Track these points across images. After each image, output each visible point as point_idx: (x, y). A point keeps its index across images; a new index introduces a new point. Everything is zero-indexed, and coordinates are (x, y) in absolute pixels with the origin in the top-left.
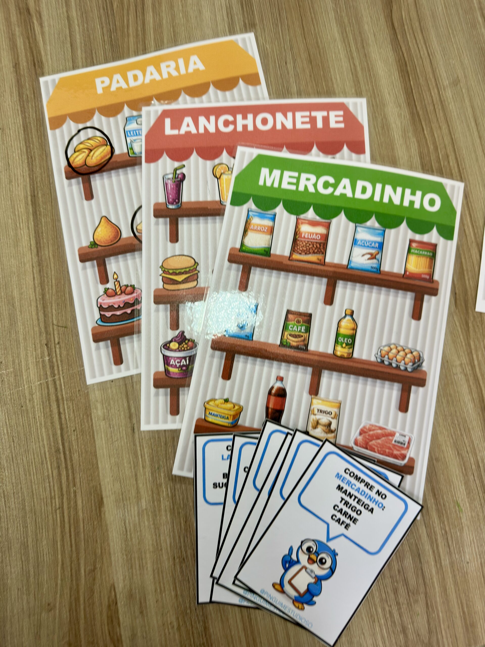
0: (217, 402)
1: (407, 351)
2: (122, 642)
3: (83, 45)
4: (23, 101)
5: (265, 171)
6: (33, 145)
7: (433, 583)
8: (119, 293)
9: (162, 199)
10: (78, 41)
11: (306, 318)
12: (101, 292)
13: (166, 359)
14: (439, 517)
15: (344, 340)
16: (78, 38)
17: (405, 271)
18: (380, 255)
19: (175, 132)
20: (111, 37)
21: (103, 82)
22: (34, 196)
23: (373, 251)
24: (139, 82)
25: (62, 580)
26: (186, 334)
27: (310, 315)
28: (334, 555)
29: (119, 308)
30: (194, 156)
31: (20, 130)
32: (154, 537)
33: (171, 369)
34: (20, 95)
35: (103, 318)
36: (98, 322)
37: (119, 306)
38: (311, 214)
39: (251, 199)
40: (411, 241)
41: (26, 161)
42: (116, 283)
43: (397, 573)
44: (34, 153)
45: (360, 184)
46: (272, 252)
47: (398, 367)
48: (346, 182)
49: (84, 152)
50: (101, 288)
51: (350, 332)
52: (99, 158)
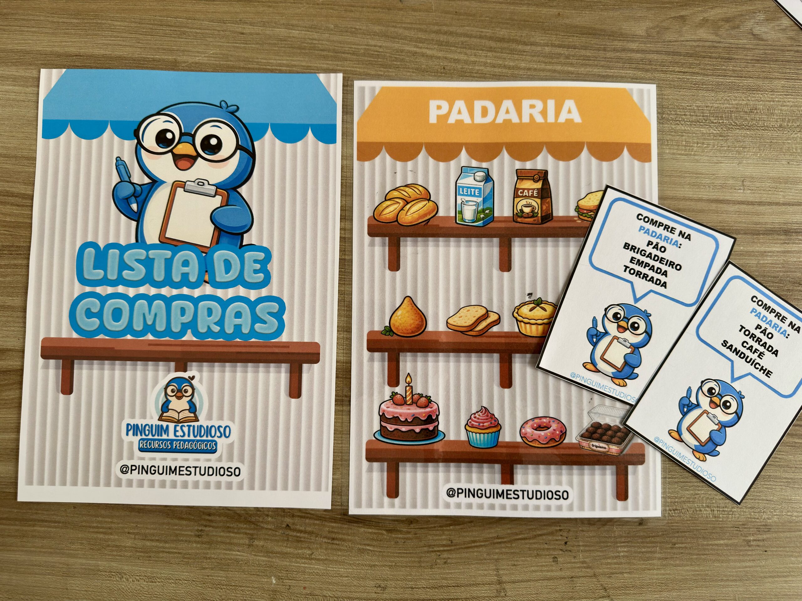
8: (408, 403)
12: (387, 397)
21: (439, 107)
24: (489, 119)
29: (406, 423)
35: (383, 430)
36: (377, 436)
37: (406, 419)
42: (408, 388)
49: (398, 202)
50: (388, 391)
52: (416, 216)
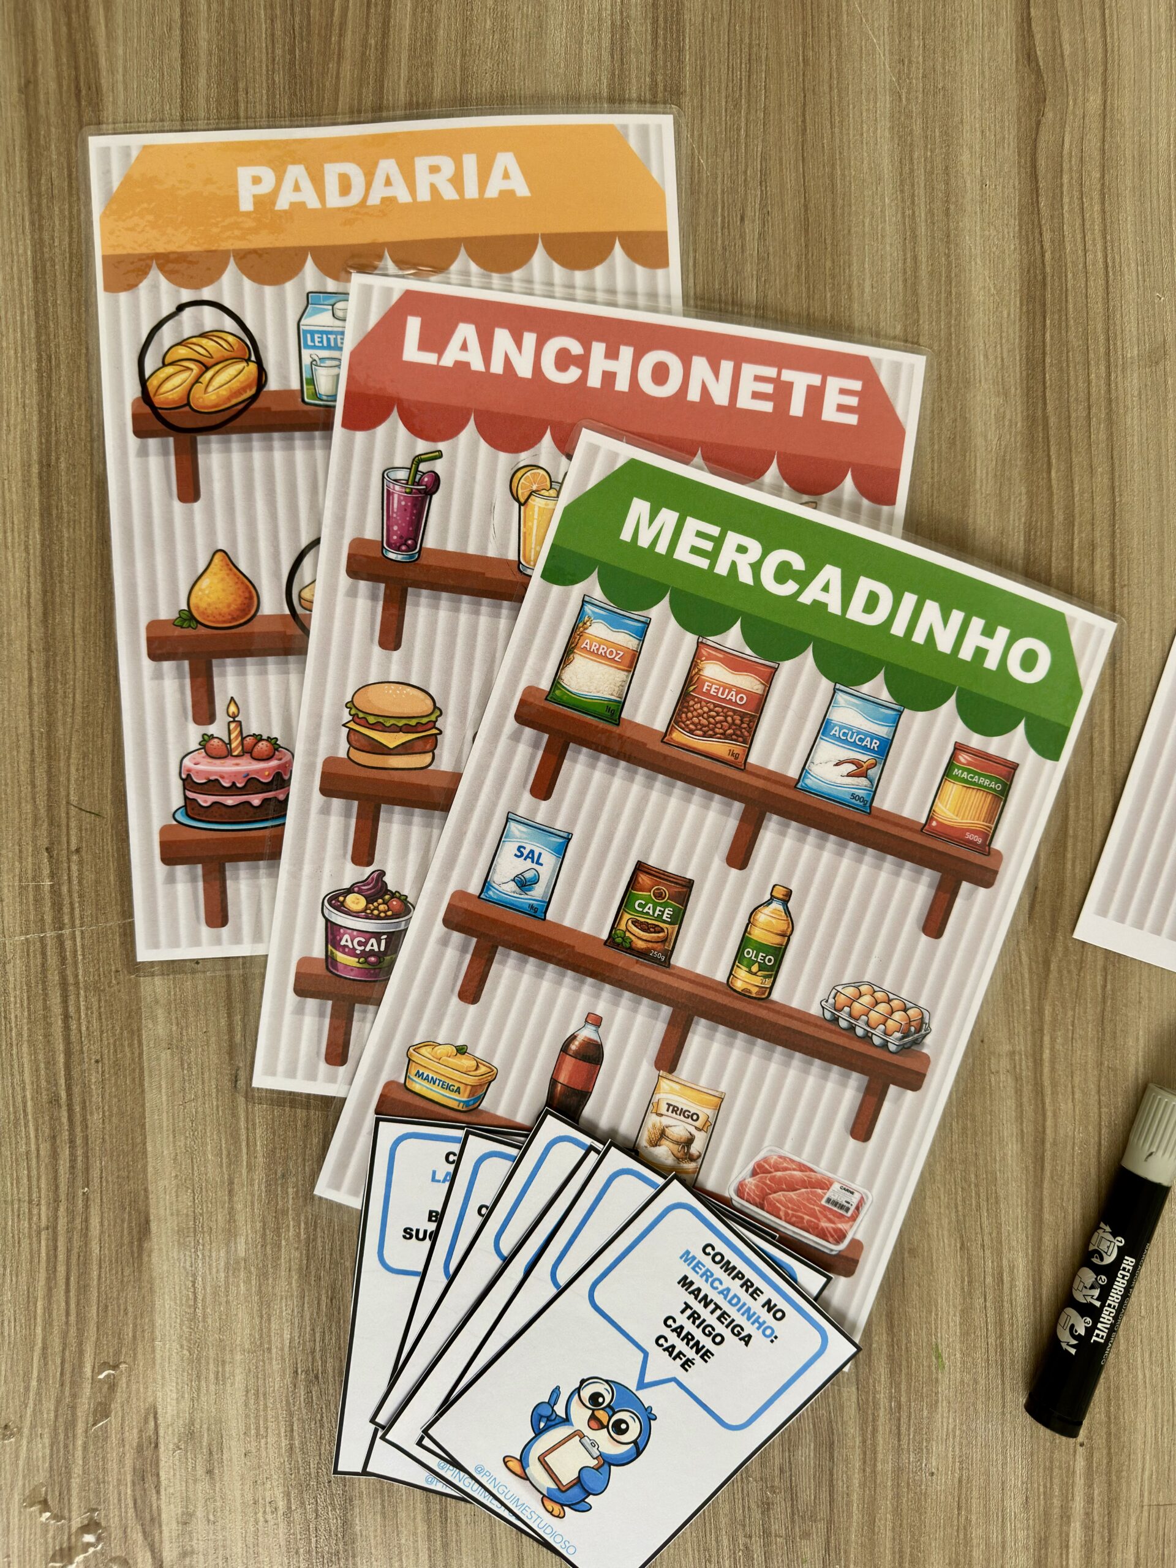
0: (439, 1050)
1: (895, 1004)
2: (160, 1526)
3: (215, 60)
4: (39, 195)
5: (639, 508)
6: (57, 324)
7: (849, 1504)
8: (235, 754)
9: (372, 531)
10: (203, 44)
11: (678, 889)
12: (194, 745)
13: (332, 932)
14: (892, 1373)
15: (757, 956)
16: (203, 36)
17: (930, 818)
18: (879, 768)
19: (430, 358)
20: (292, 52)
21: (257, 180)
22: (49, 465)
23: (863, 758)
24: (354, 198)
25: (39, 1380)
26: (386, 879)
27: (689, 884)
28: (648, 1417)
29: (233, 790)
30: (469, 433)
31: (24, 276)
32: (257, 1321)
33: (341, 957)
34: (33, 175)
35: (190, 806)
36: (179, 816)
37: (234, 784)
38: (733, 638)
39: (595, 574)
40: (959, 748)
41: (34, 366)
42: (232, 726)
43: (777, 1472)
44: (57, 346)
45: (865, 585)
46: (623, 716)
47: (867, 1038)
48: (831, 574)
49: (188, 369)
50: (194, 733)
51: (774, 940)
52: (224, 392)
